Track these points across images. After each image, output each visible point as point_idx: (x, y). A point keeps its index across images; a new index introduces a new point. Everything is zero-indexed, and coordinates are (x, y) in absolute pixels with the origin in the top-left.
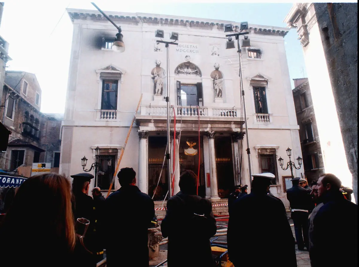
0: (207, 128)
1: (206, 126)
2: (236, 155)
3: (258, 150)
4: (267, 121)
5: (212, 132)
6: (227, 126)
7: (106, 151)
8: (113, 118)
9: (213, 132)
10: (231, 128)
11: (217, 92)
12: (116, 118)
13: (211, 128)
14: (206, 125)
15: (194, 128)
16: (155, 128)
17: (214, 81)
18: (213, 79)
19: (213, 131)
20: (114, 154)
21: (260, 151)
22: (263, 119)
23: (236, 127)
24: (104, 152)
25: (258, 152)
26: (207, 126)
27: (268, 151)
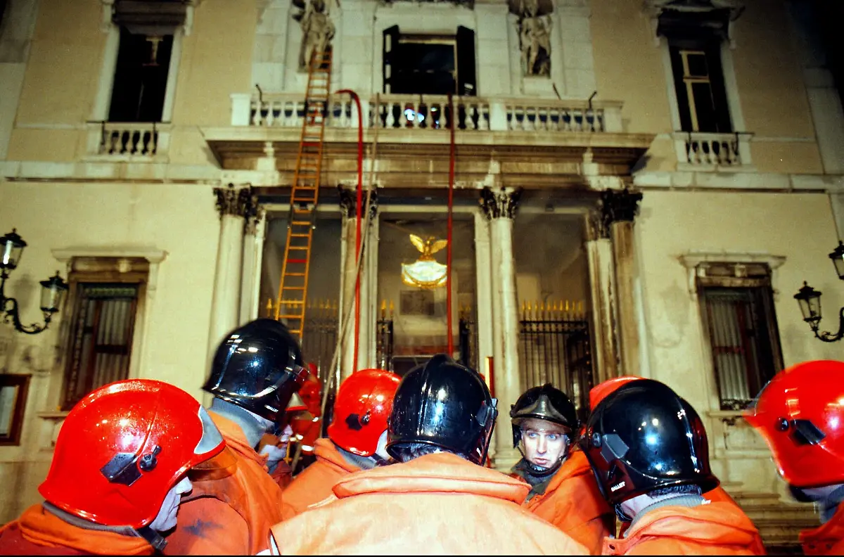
0: (483, 175)
1: (480, 170)
2: (605, 287)
3: (697, 267)
4: (729, 161)
5: (503, 189)
6: (567, 167)
7: (108, 267)
8: (145, 151)
9: (509, 190)
10: (581, 176)
11: (533, 58)
12: (154, 151)
13: (501, 175)
14: (480, 164)
15: (431, 176)
16: (277, 175)
17: (520, 22)
18: (516, 18)
19: (509, 186)
20: (135, 279)
21: (702, 273)
22: (712, 155)
23: (603, 171)
24: (98, 272)
25: (697, 278)
26: (487, 167)
27: (738, 274)
